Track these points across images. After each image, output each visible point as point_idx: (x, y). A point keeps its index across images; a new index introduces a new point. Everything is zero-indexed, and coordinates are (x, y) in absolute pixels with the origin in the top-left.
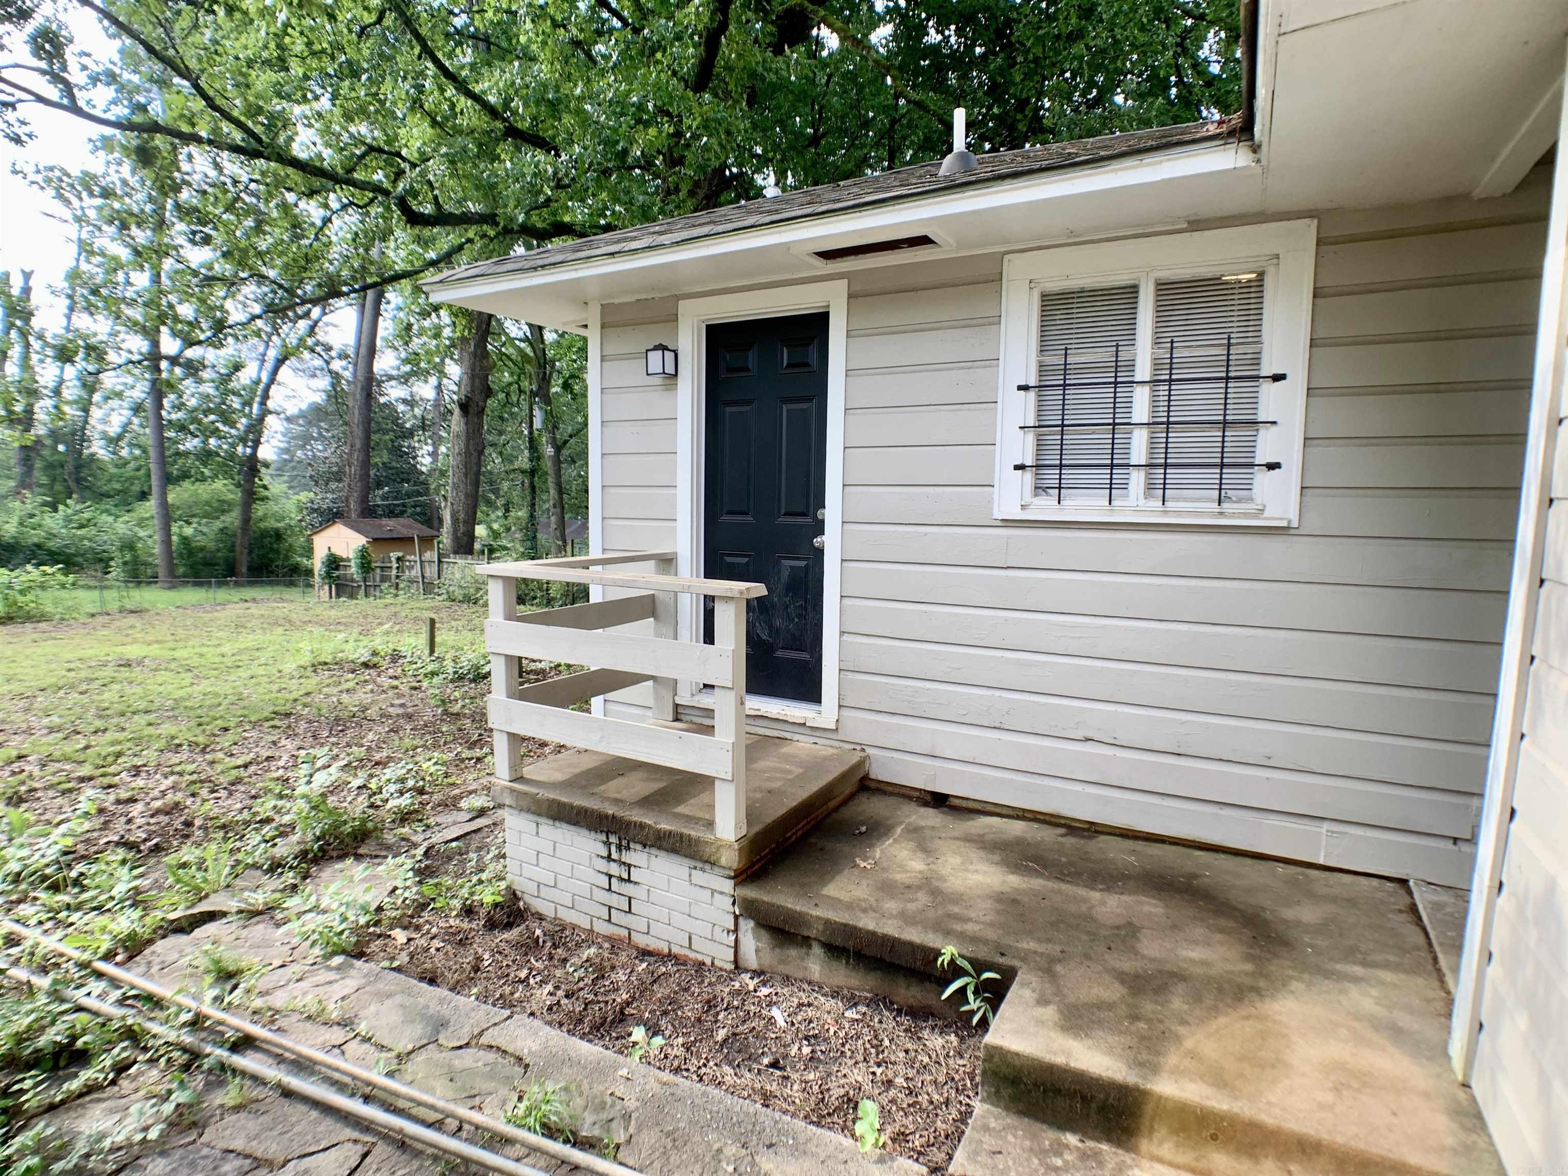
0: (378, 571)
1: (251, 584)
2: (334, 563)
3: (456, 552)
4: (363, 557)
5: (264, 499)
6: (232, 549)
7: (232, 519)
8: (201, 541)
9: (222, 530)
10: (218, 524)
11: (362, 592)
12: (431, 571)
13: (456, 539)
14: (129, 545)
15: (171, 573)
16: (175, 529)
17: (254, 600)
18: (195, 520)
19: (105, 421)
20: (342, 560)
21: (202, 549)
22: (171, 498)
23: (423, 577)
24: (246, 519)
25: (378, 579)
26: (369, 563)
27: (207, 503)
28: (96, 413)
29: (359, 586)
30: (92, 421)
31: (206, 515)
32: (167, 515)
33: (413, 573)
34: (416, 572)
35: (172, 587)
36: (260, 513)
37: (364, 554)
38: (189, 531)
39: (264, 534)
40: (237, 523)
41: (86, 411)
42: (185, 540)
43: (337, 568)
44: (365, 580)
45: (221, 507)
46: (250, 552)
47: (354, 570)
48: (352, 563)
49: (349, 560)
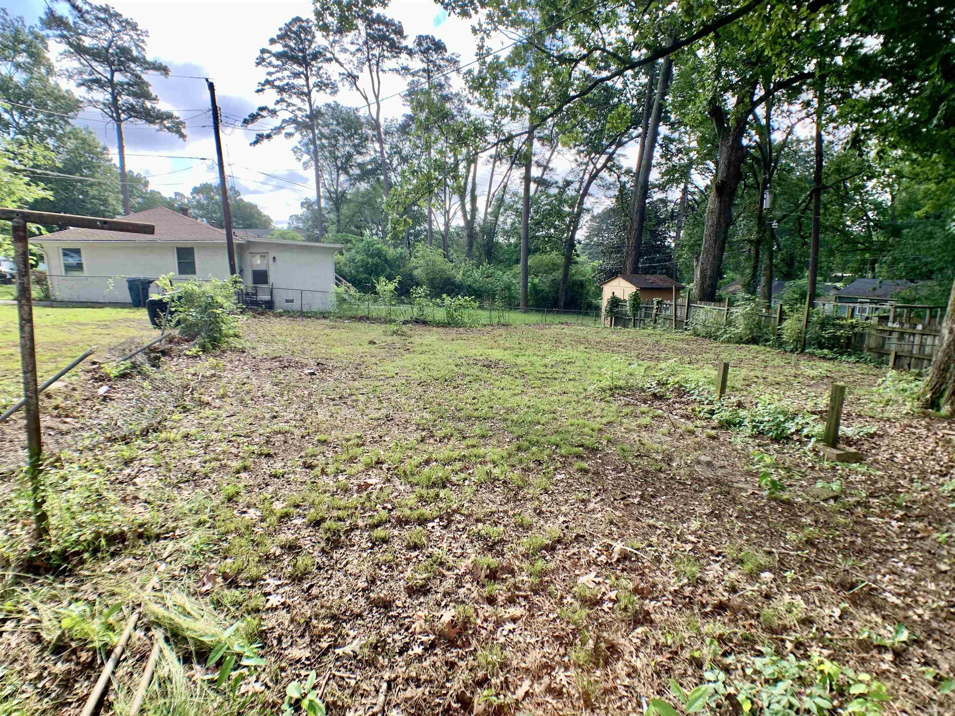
0: (643, 310)
1: (565, 313)
2: (615, 302)
3: (701, 300)
4: (635, 300)
5: (576, 263)
6: (557, 292)
7: (558, 274)
8: (542, 286)
9: (552, 280)
10: (551, 277)
11: (632, 323)
12: (682, 313)
13: (702, 289)
14: (508, 288)
15: (526, 305)
16: (529, 279)
17: (567, 323)
18: (540, 274)
19: (504, 223)
20: (621, 301)
21: (542, 291)
22: (529, 262)
23: (676, 316)
24: (566, 275)
25: (643, 315)
26: (638, 304)
27: (547, 265)
28: (501, 219)
29: (630, 319)
30: (499, 223)
31: (546, 272)
32: (526, 271)
33: (668, 313)
34: (670, 312)
35: (526, 312)
36: (573, 271)
37: (635, 298)
38: (536, 281)
39: (574, 283)
40: (561, 276)
41: (497, 218)
42: (534, 285)
43: (617, 307)
44: (634, 315)
45: (554, 267)
46: (567, 294)
47: (628, 308)
48: (628, 304)
49: (625, 301)
